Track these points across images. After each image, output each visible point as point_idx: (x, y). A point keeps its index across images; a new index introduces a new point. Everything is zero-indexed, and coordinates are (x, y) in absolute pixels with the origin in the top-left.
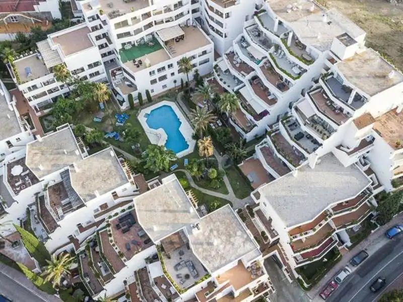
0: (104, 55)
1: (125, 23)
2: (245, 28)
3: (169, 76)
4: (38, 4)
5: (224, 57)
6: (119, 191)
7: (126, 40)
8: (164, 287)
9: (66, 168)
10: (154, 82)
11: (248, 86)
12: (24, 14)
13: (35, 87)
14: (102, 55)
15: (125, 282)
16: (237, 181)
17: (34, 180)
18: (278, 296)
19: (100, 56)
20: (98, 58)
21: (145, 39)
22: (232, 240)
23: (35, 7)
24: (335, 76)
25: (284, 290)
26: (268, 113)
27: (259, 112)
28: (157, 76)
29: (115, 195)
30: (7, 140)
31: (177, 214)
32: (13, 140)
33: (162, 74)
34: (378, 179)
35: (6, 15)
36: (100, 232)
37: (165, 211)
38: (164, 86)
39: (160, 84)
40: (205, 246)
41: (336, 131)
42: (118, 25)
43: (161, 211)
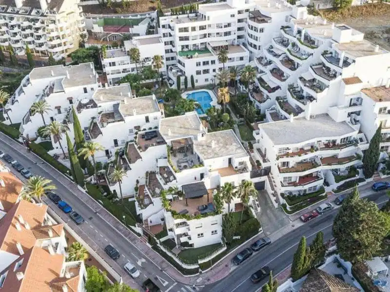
0: (167, 51)
1: (186, 30)
2: (274, 39)
3: (211, 71)
4: (133, 27)
5: (255, 59)
6: (151, 116)
7: (185, 43)
8: (165, 175)
9: (118, 102)
10: (198, 73)
11: (269, 74)
12: (122, 34)
13: (114, 64)
14: (166, 50)
15: (138, 182)
16: (246, 132)
17: (95, 106)
18: (262, 214)
19: (164, 52)
20: (162, 53)
21: (199, 47)
22: (228, 146)
23: (130, 29)
24: (333, 55)
25: (268, 211)
26: (280, 88)
27: (272, 87)
28: (202, 68)
29: (147, 120)
30: (85, 86)
31: (189, 130)
32: (88, 87)
33: (206, 67)
34: (366, 138)
35: (110, 33)
36: (129, 143)
37: (181, 128)
38: (206, 80)
39: (203, 76)
40: (205, 147)
41: (328, 87)
42: (181, 30)
43: (178, 127)
